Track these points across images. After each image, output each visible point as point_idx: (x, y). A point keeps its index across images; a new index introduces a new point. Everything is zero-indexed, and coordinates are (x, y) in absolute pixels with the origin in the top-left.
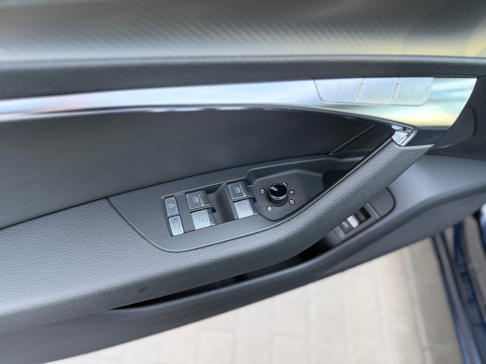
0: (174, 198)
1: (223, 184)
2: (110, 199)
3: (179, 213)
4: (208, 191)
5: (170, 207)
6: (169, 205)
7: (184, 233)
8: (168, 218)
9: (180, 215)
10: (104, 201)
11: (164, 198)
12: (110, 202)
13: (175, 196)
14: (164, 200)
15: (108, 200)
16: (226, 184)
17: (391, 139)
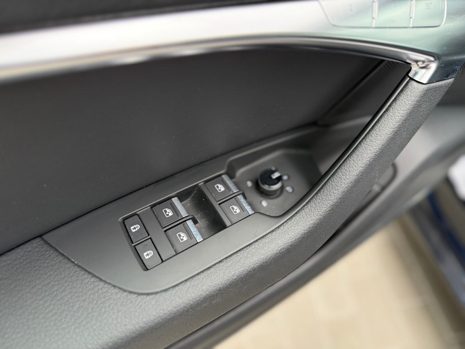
0: (136, 217)
1: (200, 184)
2: (43, 237)
3: (149, 235)
4: (182, 197)
5: (134, 231)
6: (132, 227)
7: (162, 261)
8: (135, 246)
9: (150, 238)
10: (37, 243)
11: (122, 220)
12: (46, 242)
13: (138, 213)
14: (124, 223)
15: (43, 239)
16: (203, 183)
17: (409, 78)
